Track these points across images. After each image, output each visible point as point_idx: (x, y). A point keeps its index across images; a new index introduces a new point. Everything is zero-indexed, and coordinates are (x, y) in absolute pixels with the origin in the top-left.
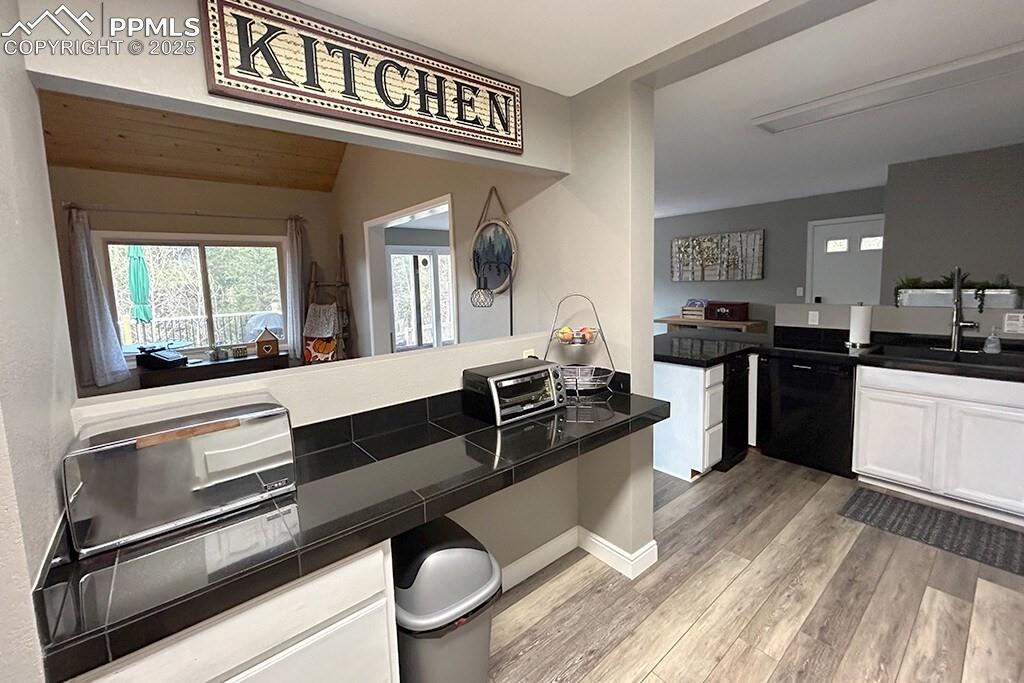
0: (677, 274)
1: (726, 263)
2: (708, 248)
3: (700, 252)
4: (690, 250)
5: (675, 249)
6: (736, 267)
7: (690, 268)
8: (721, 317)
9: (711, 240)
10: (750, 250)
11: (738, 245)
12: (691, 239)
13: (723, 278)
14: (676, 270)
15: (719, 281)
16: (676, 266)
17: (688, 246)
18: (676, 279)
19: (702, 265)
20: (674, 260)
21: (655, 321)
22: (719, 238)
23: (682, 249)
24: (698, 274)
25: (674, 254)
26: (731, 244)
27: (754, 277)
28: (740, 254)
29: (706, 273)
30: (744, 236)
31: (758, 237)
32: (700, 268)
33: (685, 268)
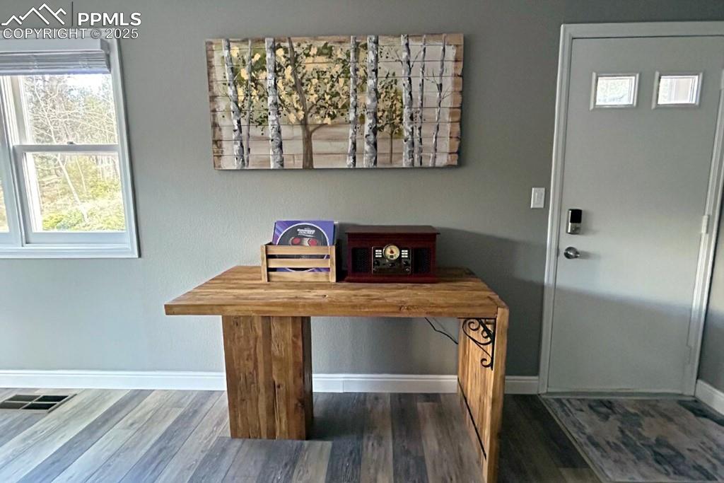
0: (231, 149)
1: (369, 121)
2: (320, 74)
3: (298, 86)
4: (267, 77)
5: (221, 73)
6: (396, 132)
7: (270, 132)
8: (392, 274)
9: (327, 51)
10: (432, 92)
11: (401, 71)
12: (268, 44)
13: (364, 162)
14: (227, 134)
15: (354, 169)
16: (228, 124)
17: (260, 66)
18: (230, 161)
19: (304, 123)
20: (222, 105)
21: (170, 310)
22: (349, 46)
23: (244, 74)
24: (294, 149)
25: (218, 89)
26: (384, 68)
27: (443, 160)
28: (405, 96)
29: (317, 146)
30: (416, 46)
31: (451, 53)
32: (299, 131)
33: (256, 131)
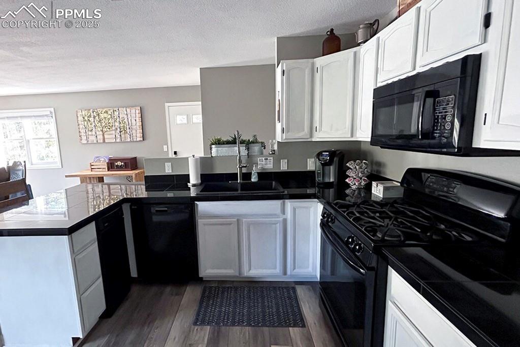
0: (84, 138)
1: (118, 129)
2: (105, 118)
3: (100, 121)
4: (92, 119)
5: (80, 118)
6: (126, 132)
7: (94, 133)
8: (119, 168)
9: (106, 112)
10: (133, 121)
11: (126, 117)
12: (91, 110)
13: (118, 140)
14: (82, 134)
15: (116, 142)
16: (83, 131)
17: (90, 116)
18: (84, 141)
19: (102, 131)
20: (81, 126)
21: (66, 176)
22: (112, 111)
23: (86, 118)
24: (100, 137)
25: (80, 123)
26: (121, 116)
27: (138, 139)
28: (127, 123)
29: (106, 136)
30: (128, 110)
31: (137, 112)
32: (101, 133)
33: (90, 133)
